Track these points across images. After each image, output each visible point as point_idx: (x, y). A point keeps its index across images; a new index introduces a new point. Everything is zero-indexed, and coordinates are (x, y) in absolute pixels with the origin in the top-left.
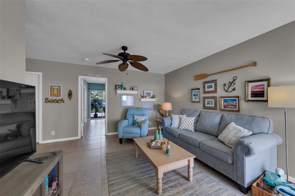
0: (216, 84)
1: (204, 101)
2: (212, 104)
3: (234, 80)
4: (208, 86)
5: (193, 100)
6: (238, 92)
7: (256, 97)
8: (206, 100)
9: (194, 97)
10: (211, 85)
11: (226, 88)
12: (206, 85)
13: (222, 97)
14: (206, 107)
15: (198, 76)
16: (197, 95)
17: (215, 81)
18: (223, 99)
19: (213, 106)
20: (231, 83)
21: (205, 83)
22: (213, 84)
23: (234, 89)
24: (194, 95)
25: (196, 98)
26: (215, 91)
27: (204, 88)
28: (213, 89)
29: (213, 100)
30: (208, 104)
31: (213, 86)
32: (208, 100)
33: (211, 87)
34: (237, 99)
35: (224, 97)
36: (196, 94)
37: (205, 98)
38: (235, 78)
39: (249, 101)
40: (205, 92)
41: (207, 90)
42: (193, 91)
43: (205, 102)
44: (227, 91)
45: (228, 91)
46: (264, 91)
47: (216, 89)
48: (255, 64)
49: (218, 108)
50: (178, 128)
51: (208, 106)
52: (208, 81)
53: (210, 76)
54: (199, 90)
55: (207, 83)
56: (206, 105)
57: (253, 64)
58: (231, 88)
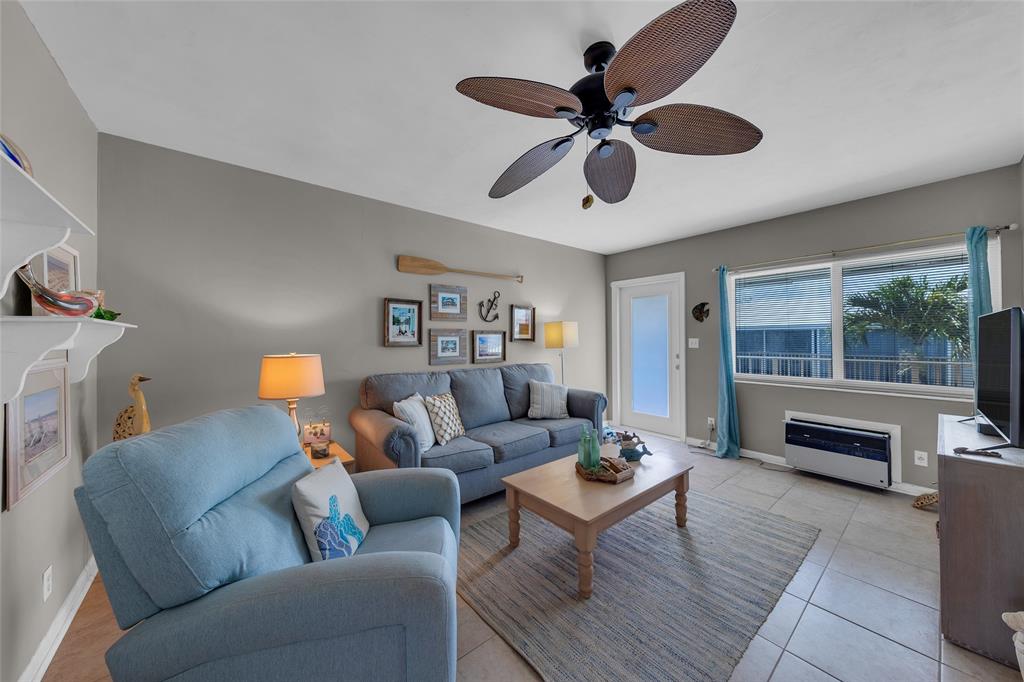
0: (464, 299)
1: (432, 343)
2: (454, 349)
3: (496, 298)
4: (444, 298)
5: (391, 339)
7: (522, 333)
8: (439, 339)
9: (393, 329)
10: (452, 300)
11: (484, 311)
12: (440, 296)
14: (435, 361)
15: (414, 259)
16: (407, 322)
17: (462, 292)
19: (457, 354)
20: (492, 303)
21: (433, 289)
22: (457, 298)
23: (496, 317)
24: (396, 322)
25: (401, 333)
26: (463, 316)
27: (434, 301)
28: (456, 310)
29: (457, 339)
30: (444, 349)
31: (458, 303)
32: (446, 339)
33: (452, 303)
36: (402, 320)
37: (434, 335)
38: (497, 295)
39: (515, 339)
40: (435, 316)
41: (440, 309)
42: (391, 306)
43: (436, 345)
44: (485, 320)
45: (488, 319)
46: (528, 325)
47: (463, 310)
48: (520, 278)
49: (468, 357)
50: (437, 443)
51: (444, 354)
52: (443, 286)
53: (448, 273)
54: (415, 307)
55: (441, 291)
56: (440, 354)
57: (519, 279)
58: (492, 313)
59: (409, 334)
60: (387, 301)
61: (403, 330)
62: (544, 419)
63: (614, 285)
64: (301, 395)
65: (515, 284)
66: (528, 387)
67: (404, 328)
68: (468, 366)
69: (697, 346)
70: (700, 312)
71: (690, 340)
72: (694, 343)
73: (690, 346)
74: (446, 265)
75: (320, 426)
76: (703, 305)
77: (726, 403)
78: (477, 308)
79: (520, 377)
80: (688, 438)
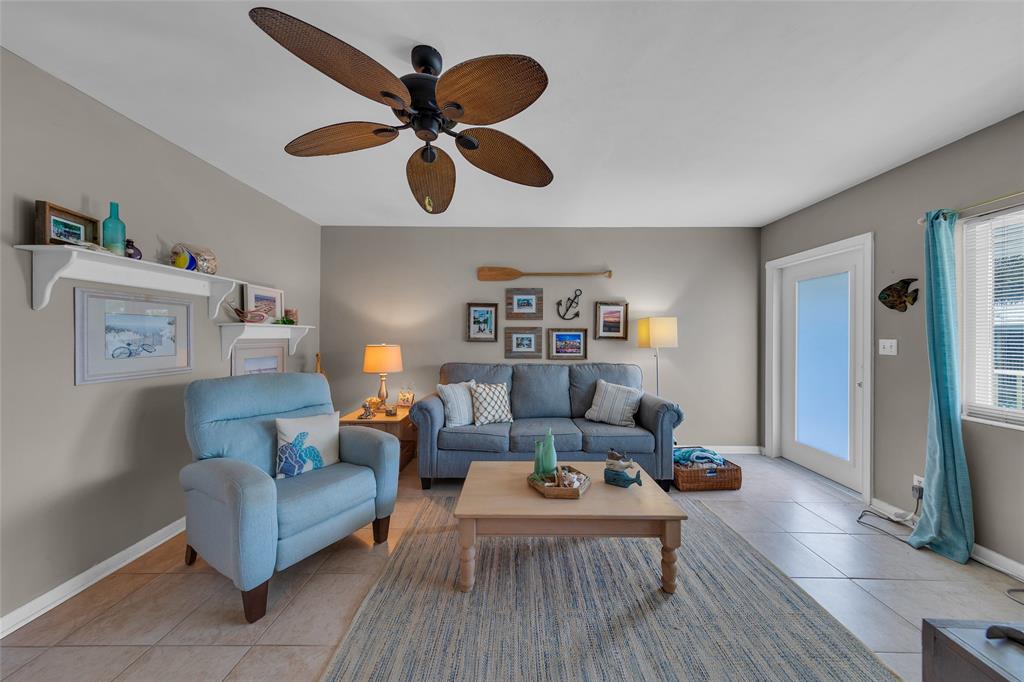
0: (540, 301)
1: (508, 339)
2: (529, 346)
3: (576, 296)
4: (519, 300)
5: (472, 336)
6: (585, 321)
7: (610, 331)
8: (515, 336)
9: (474, 328)
10: (528, 301)
11: (562, 310)
12: (516, 298)
13: (553, 330)
14: (512, 355)
15: (491, 269)
16: (486, 321)
17: (538, 293)
18: (555, 334)
19: (532, 349)
20: (572, 302)
21: (510, 293)
22: (533, 299)
23: (577, 315)
24: (477, 322)
25: (481, 331)
26: (539, 315)
27: (509, 303)
28: (532, 310)
29: (532, 336)
30: (518, 345)
31: (534, 303)
32: (520, 336)
33: (529, 304)
34: (582, 334)
35: (559, 330)
36: (481, 320)
37: (509, 332)
38: (578, 293)
39: (600, 337)
40: (510, 316)
41: (516, 310)
42: (473, 309)
43: (512, 341)
44: (563, 318)
45: (566, 317)
46: (619, 322)
47: (540, 310)
48: (610, 273)
49: (544, 353)
50: (473, 423)
51: (520, 350)
52: (518, 289)
53: (524, 278)
54: (493, 309)
55: (517, 294)
56: (515, 349)
57: (607, 274)
58: (572, 312)
59: (487, 331)
60: (470, 305)
61: (482, 328)
62: (602, 422)
63: (771, 267)
64: (389, 371)
65: (602, 280)
66: (594, 387)
67: (482, 326)
68: (544, 361)
69: (894, 352)
70: (897, 296)
71: (882, 342)
72: (888, 347)
73: (882, 352)
74: (523, 270)
75: (408, 395)
76: (906, 283)
77: (938, 456)
78: (556, 307)
79: (587, 376)
80: (875, 501)
